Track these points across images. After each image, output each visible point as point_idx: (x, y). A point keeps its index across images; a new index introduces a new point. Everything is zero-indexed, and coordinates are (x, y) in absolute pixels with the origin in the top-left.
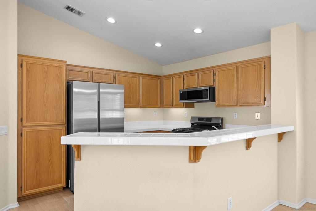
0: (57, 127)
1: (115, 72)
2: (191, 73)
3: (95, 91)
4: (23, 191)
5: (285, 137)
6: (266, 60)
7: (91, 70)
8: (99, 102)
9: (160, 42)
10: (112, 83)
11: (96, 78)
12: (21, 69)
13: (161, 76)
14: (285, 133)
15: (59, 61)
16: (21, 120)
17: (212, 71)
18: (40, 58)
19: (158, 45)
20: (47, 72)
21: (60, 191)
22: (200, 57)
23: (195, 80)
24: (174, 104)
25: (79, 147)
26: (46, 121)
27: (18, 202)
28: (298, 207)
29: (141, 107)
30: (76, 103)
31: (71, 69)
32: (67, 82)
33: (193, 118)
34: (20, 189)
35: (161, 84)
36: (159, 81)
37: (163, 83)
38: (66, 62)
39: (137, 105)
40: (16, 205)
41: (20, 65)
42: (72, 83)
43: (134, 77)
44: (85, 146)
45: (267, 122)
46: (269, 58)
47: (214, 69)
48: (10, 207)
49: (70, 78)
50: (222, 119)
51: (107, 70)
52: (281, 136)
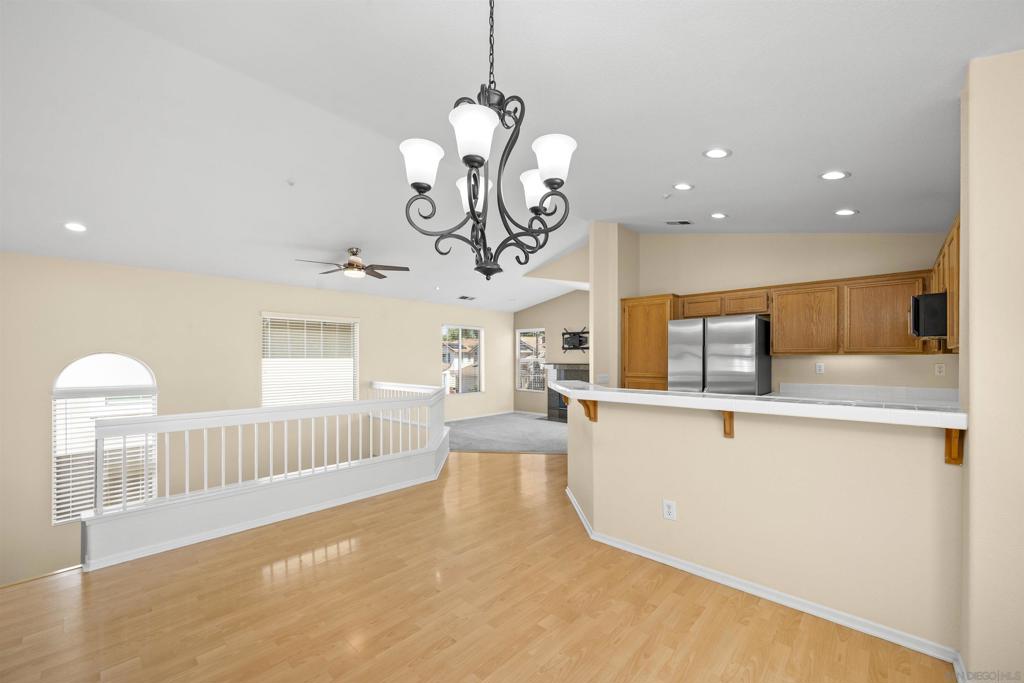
1: (772, 290)
7: (723, 296)
10: (765, 310)
11: (731, 306)
26: (648, 372)
39: (831, 348)
43: (824, 291)
51: (754, 289)
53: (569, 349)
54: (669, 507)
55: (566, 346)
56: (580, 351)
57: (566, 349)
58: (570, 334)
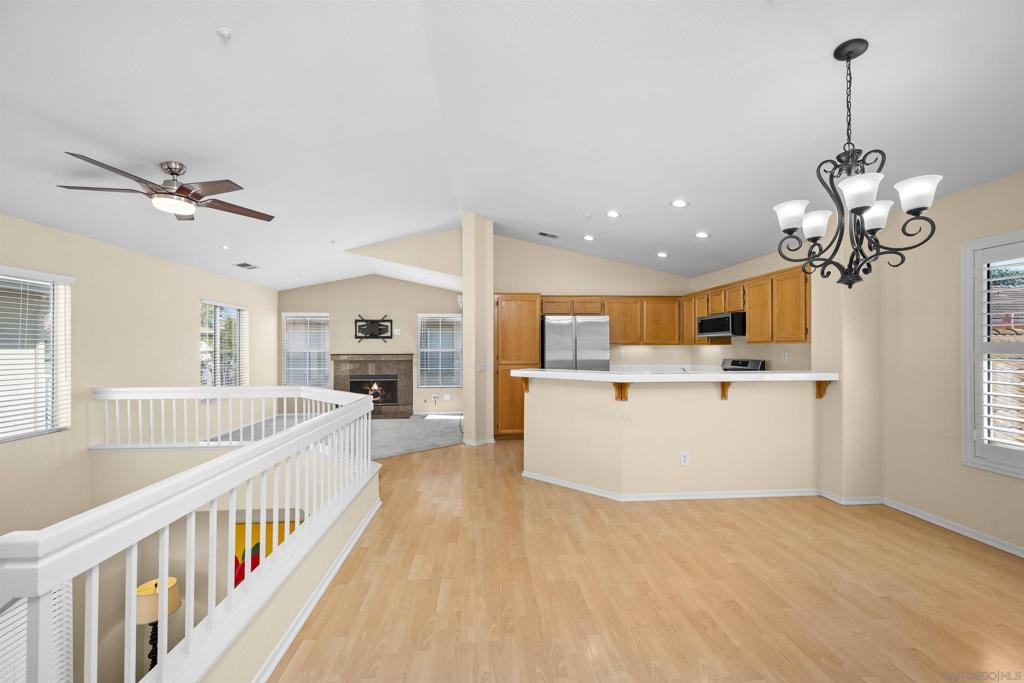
1: (604, 298)
2: (717, 291)
3: (571, 321)
4: (499, 430)
5: (829, 390)
7: (572, 299)
9: (663, 251)
10: (600, 312)
12: (497, 307)
13: (680, 297)
14: (830, 382)
16: (497, 358)
17: (741, 287)
18: (514, 294)
19: (662, 255)
22: (739, 263)
23: (721, 302)
24: (696, 339)
26: (520, 360)
27: (494, 438)
29: (645, 344)
31: (547, 300)
32: (543, 316)
33: (724, 360)
34: (496, 427)
35: (681, 308)
36: (677, 304)
37: (683, 306)
38: (540, 293)
39: (638, 341)
40: (493, 441)
41: (496, 303)
42: (547, 317)
43: (634, 303)
45: (807, 367)
47: (745, 284)
49: (544, 311)
50: (763, 362)
51: (592, 296)
52: (821, 387)
53: (366, 337)
54: (685, 456)
55: (360, 335)
56: (381, 340)
57: (361, 338)
58: (366, 321)
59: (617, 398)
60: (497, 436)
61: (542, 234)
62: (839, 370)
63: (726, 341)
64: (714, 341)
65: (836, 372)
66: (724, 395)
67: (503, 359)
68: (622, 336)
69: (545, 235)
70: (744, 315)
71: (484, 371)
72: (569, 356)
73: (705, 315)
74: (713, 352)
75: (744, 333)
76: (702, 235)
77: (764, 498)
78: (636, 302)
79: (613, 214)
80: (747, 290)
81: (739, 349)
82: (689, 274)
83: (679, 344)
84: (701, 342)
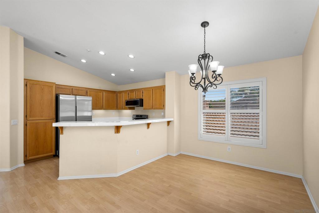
0: (50, 121)
1: (87, 89)
2: (132, 91)
3: (74, 98)
4: (27, 157)
5: (171, 123)
6: (164, 87)
7: (72, 88)
8: (76, 107)
9: (114, 73)
10: (85, 95)
11: (75, 92)
12: (26, 87)
13: (116, 92)
14: (171, 121)
15: (50, 83)
16: (26, 117)
17: (141, 90)
18: (38, 81)
19: (113, 75)
20: (43, 89)
21: (52, 158)
23: (134, 95)
24: (124, 108)
25: (62, 128)
26: (42, 117)
27: (24, 163)
28: (175, 156)
29: (104, 109)
30: (62, 107)
31: (58, 87)
32: (56, 95)
33: (134, 115)
34: (25, 156)
35: (117, 96)
36: (115, 94)
37: (118, 95)
38: (55, 83)
39: (101, 108)
40: (23, 165)
41: (25, 85)
42: (59, 96)
43: (99, 92)
44: (66, 127)
45: (164, 117)
46: (165, 86)
47: (143, 89)
48: (19, 166)
49: (58, 92)
50: (147, 116)
51: (82, 88)
52: (169, 123)
59: (115, 133)
60: (26, 162)
61: (57, 53)
62: (173, 118)
63: (133, 109)
64: (130, 109)
65: (172, 118)
66: (148, 127)
67: (30, 117)
68: (96, 106)
69: (59, 54)
70: (142, 100)
71: (16, 125)
72: (73, 114)
73: (127, 99)
74: (128, 113)
75: (142, 106)
76: (132, 70)
77: (157, 160)
78: (101, 92)
79: (102, 53)
80: (144, 92)
81: (139, 111)
82: (119, 84)
83: (116, 109)
84: (125, 109)
